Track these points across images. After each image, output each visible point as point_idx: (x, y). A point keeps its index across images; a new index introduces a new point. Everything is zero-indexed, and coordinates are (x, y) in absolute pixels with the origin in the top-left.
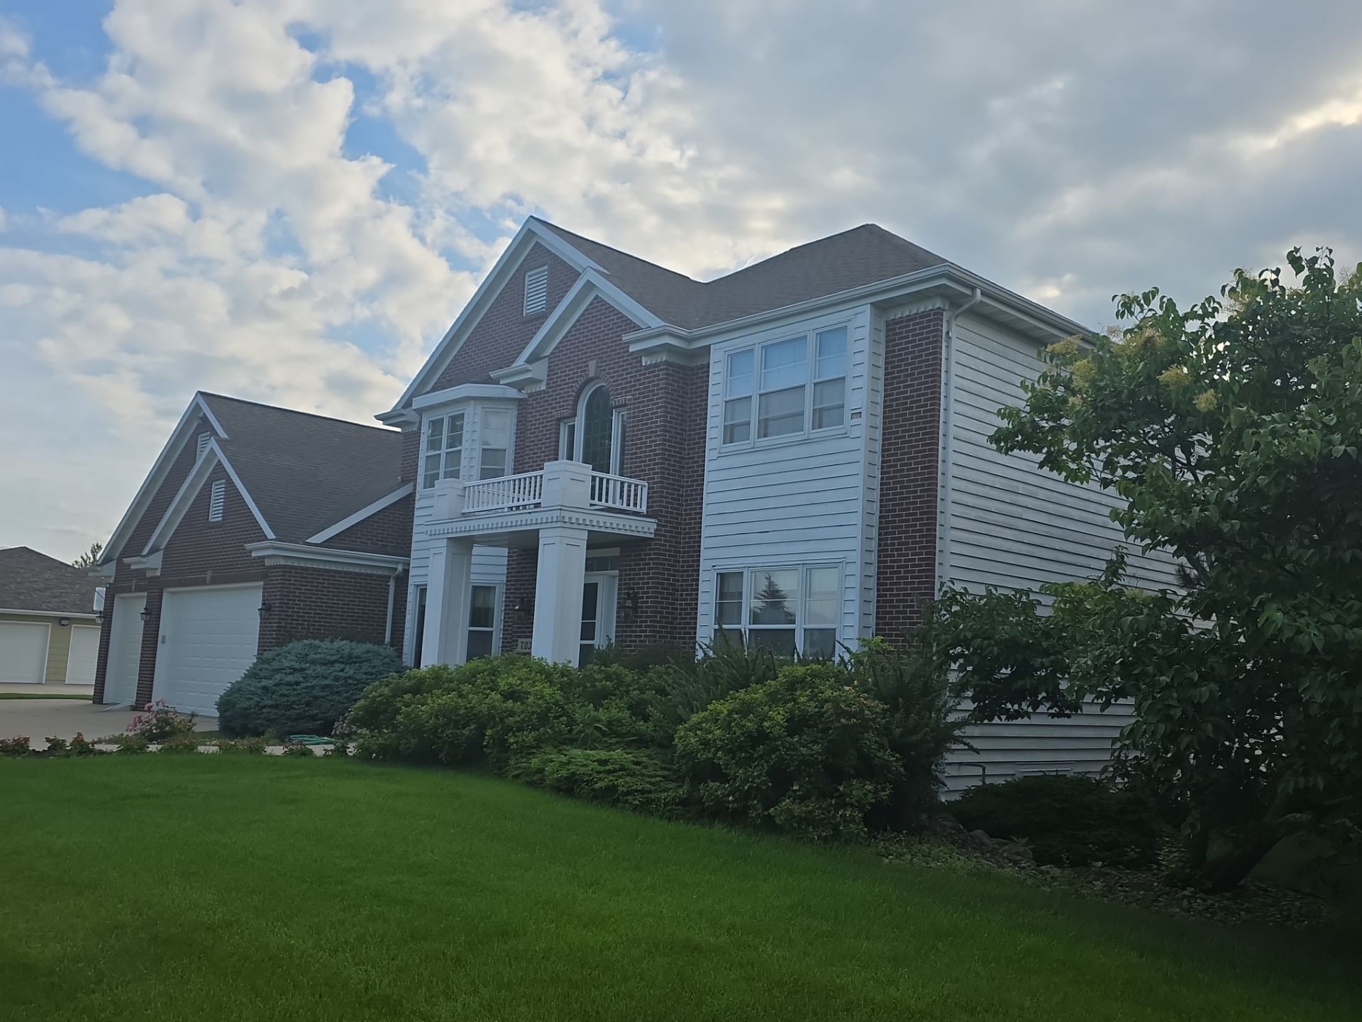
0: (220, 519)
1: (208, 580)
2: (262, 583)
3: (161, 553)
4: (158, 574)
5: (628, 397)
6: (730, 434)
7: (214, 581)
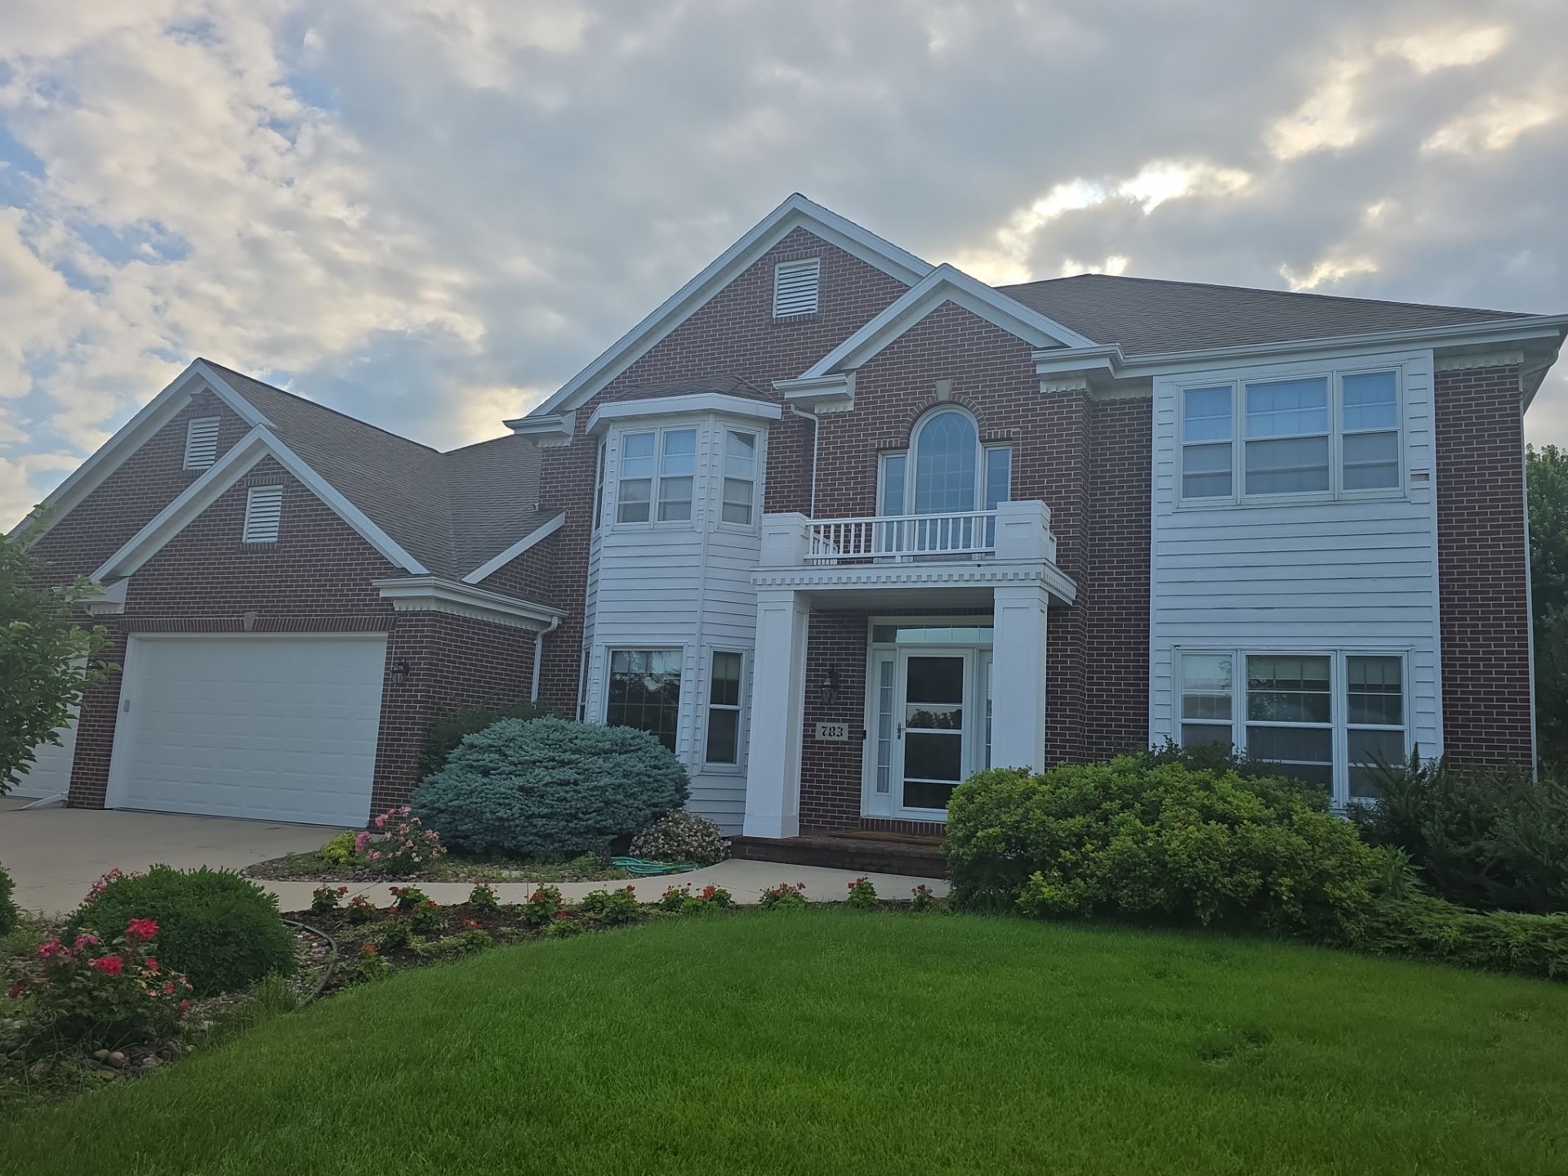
0: (275, 539)
1: (248, 625)
2: (386, 634)
3: (126, 582)
4: (120, 610)
5: (1013, 430)
6: (1193, 485)
7: (259, 627)
